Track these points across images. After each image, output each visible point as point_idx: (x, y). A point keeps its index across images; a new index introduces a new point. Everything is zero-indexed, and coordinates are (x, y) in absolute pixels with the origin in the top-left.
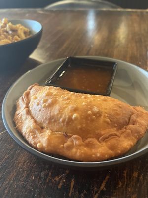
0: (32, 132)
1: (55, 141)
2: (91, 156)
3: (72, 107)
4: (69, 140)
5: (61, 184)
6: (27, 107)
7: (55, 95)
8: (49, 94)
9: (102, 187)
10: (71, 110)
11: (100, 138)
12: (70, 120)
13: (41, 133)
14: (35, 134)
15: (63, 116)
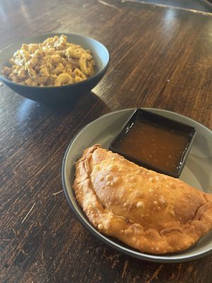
0: (94, 210)
1: (116, 225)
2: (150, 248)
3: (138, 194)
4: (130, 227)
5: (114, 264)
6: (89, 177)
7: (121, 172)
8: (114, 170)
9: (154, 276)
10: (136, 197)
11: (162, 231)
12: (134, 207)
13: (103, 213)
14: (97, 212)
15: (128, 201)
